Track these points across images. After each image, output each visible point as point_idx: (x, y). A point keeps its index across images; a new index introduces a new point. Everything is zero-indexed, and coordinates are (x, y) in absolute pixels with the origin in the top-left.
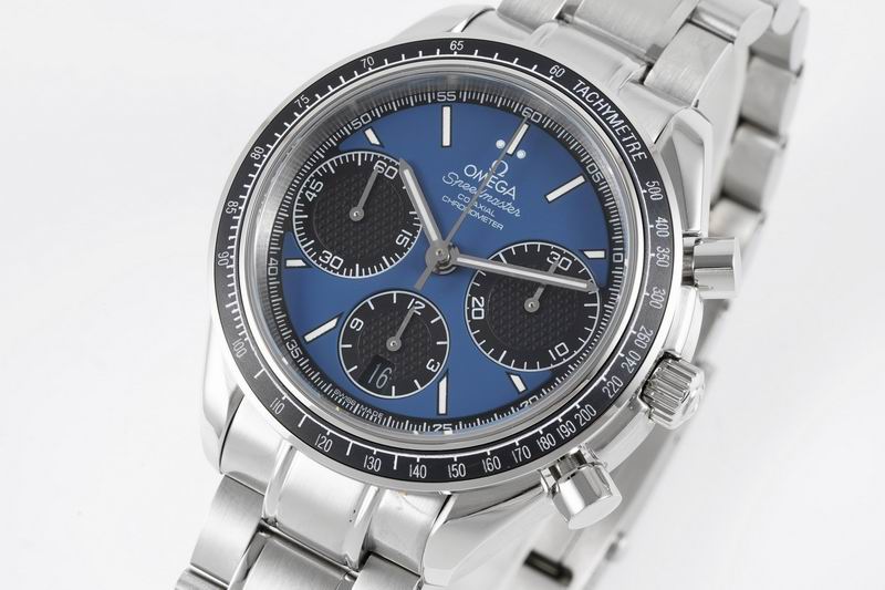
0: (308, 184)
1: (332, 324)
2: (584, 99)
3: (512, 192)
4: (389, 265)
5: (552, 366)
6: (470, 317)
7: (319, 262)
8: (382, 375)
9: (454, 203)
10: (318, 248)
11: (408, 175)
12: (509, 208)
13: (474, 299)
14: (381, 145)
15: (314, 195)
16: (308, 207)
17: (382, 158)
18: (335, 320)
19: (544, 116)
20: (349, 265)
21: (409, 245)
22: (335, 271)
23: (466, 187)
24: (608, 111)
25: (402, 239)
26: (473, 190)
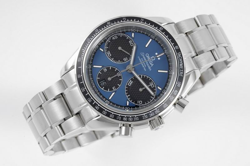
0: (115, 36)
1: (101, 67)
2: (178, 57)
3: (152, 65)
4: (119, 62)
5: (136, 104)
6: (127, 84)
7: (106, 53)
8: (103, 83)
9: (140, 59)
10: (108, 50)
11: (135, 48)
12: (149, 68)
13: (131, 81)
14: (134, 38)
15: (114, 39)
16: (111, 40)
17: (132, 40)
19: (168, 54)
20: (112, 57)
21: (126, 61)
22: (108, 57)
23: (144, 58)
24: (181, 62)
25: (125, 59)
26: (145, 59)
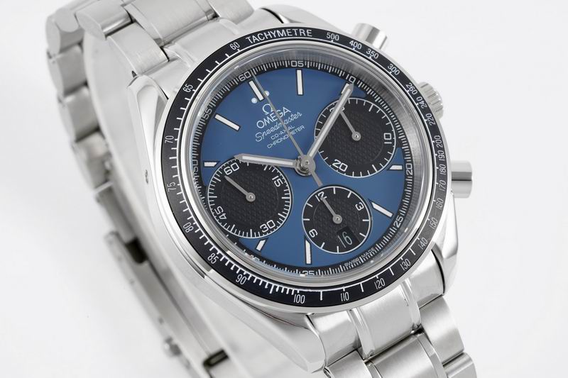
0: (215, 214)
1: (308, 245)
3: (286, 110)
4: (288, 197)
5: (394, 146)
6: (343, 173)
7: (265, 233)
8: (345, 238)
9: (274, 143)
10: (257, 230)
11: (247, 159)
12: (294, 117)
13: (334, 164)
14: (218, 162)
15: (224, 215)
16: (229, 222)
17: (224, 167)
18: (307, 242)
19: (249, 71)
20: (276, 218)
21: (283, 181)
22: (275, 228)
23: (269, 132)
24: (274, 34)
25: (277, 182)
26: (273, 129)
